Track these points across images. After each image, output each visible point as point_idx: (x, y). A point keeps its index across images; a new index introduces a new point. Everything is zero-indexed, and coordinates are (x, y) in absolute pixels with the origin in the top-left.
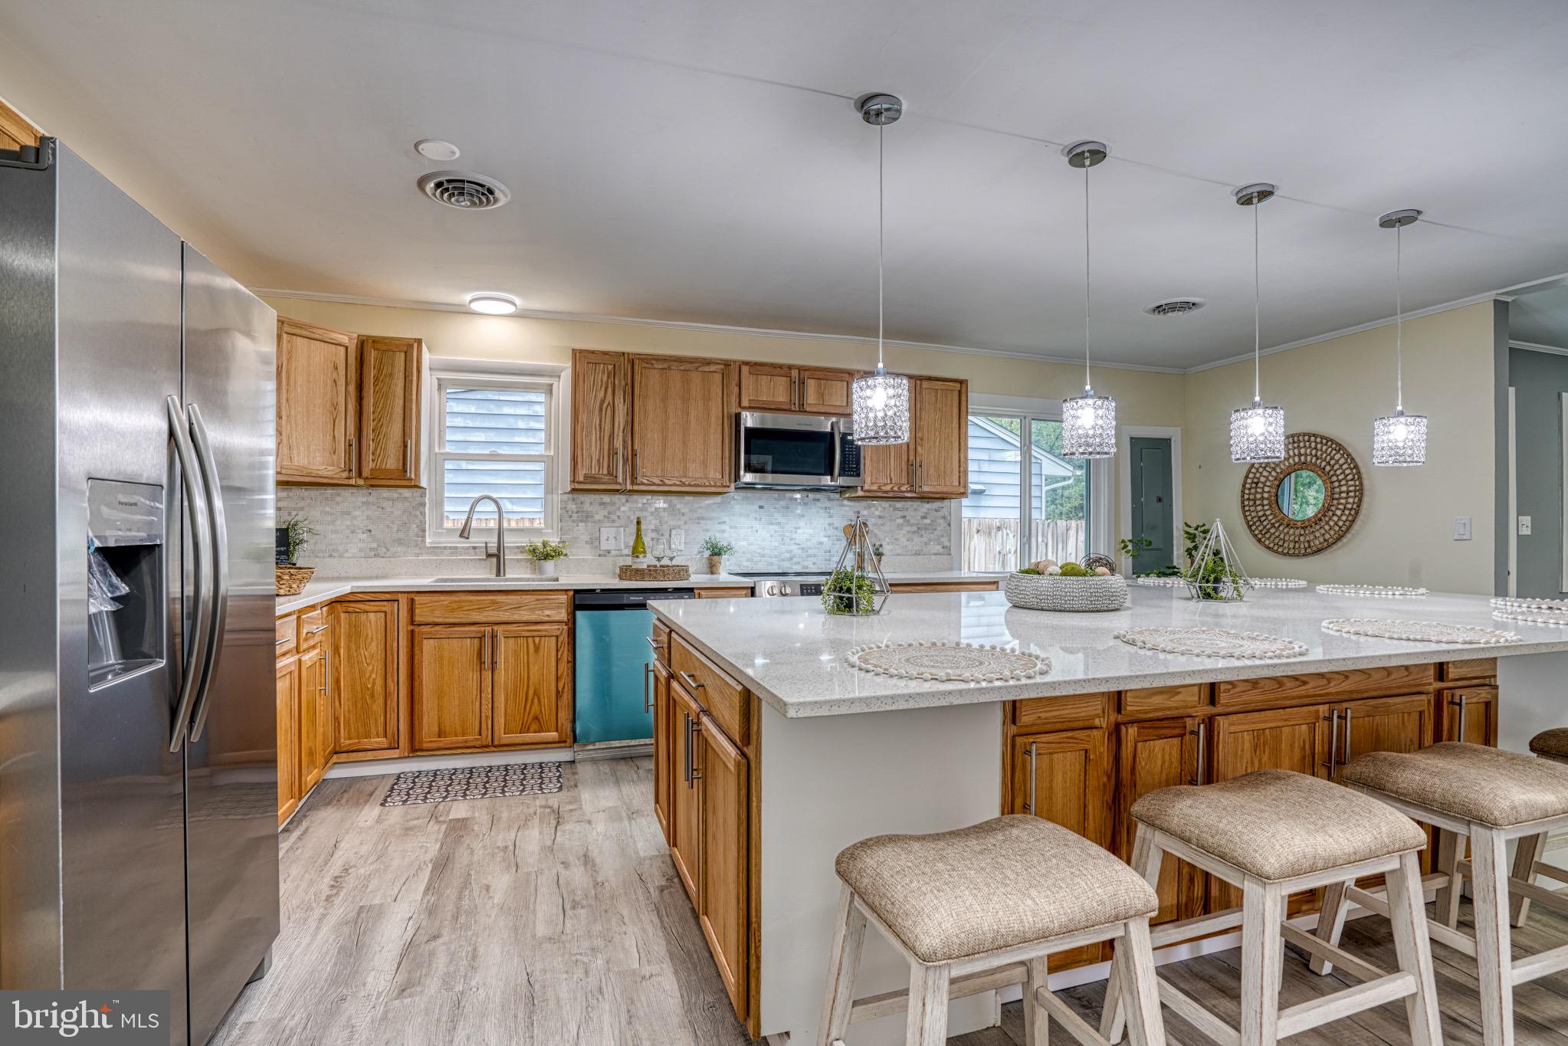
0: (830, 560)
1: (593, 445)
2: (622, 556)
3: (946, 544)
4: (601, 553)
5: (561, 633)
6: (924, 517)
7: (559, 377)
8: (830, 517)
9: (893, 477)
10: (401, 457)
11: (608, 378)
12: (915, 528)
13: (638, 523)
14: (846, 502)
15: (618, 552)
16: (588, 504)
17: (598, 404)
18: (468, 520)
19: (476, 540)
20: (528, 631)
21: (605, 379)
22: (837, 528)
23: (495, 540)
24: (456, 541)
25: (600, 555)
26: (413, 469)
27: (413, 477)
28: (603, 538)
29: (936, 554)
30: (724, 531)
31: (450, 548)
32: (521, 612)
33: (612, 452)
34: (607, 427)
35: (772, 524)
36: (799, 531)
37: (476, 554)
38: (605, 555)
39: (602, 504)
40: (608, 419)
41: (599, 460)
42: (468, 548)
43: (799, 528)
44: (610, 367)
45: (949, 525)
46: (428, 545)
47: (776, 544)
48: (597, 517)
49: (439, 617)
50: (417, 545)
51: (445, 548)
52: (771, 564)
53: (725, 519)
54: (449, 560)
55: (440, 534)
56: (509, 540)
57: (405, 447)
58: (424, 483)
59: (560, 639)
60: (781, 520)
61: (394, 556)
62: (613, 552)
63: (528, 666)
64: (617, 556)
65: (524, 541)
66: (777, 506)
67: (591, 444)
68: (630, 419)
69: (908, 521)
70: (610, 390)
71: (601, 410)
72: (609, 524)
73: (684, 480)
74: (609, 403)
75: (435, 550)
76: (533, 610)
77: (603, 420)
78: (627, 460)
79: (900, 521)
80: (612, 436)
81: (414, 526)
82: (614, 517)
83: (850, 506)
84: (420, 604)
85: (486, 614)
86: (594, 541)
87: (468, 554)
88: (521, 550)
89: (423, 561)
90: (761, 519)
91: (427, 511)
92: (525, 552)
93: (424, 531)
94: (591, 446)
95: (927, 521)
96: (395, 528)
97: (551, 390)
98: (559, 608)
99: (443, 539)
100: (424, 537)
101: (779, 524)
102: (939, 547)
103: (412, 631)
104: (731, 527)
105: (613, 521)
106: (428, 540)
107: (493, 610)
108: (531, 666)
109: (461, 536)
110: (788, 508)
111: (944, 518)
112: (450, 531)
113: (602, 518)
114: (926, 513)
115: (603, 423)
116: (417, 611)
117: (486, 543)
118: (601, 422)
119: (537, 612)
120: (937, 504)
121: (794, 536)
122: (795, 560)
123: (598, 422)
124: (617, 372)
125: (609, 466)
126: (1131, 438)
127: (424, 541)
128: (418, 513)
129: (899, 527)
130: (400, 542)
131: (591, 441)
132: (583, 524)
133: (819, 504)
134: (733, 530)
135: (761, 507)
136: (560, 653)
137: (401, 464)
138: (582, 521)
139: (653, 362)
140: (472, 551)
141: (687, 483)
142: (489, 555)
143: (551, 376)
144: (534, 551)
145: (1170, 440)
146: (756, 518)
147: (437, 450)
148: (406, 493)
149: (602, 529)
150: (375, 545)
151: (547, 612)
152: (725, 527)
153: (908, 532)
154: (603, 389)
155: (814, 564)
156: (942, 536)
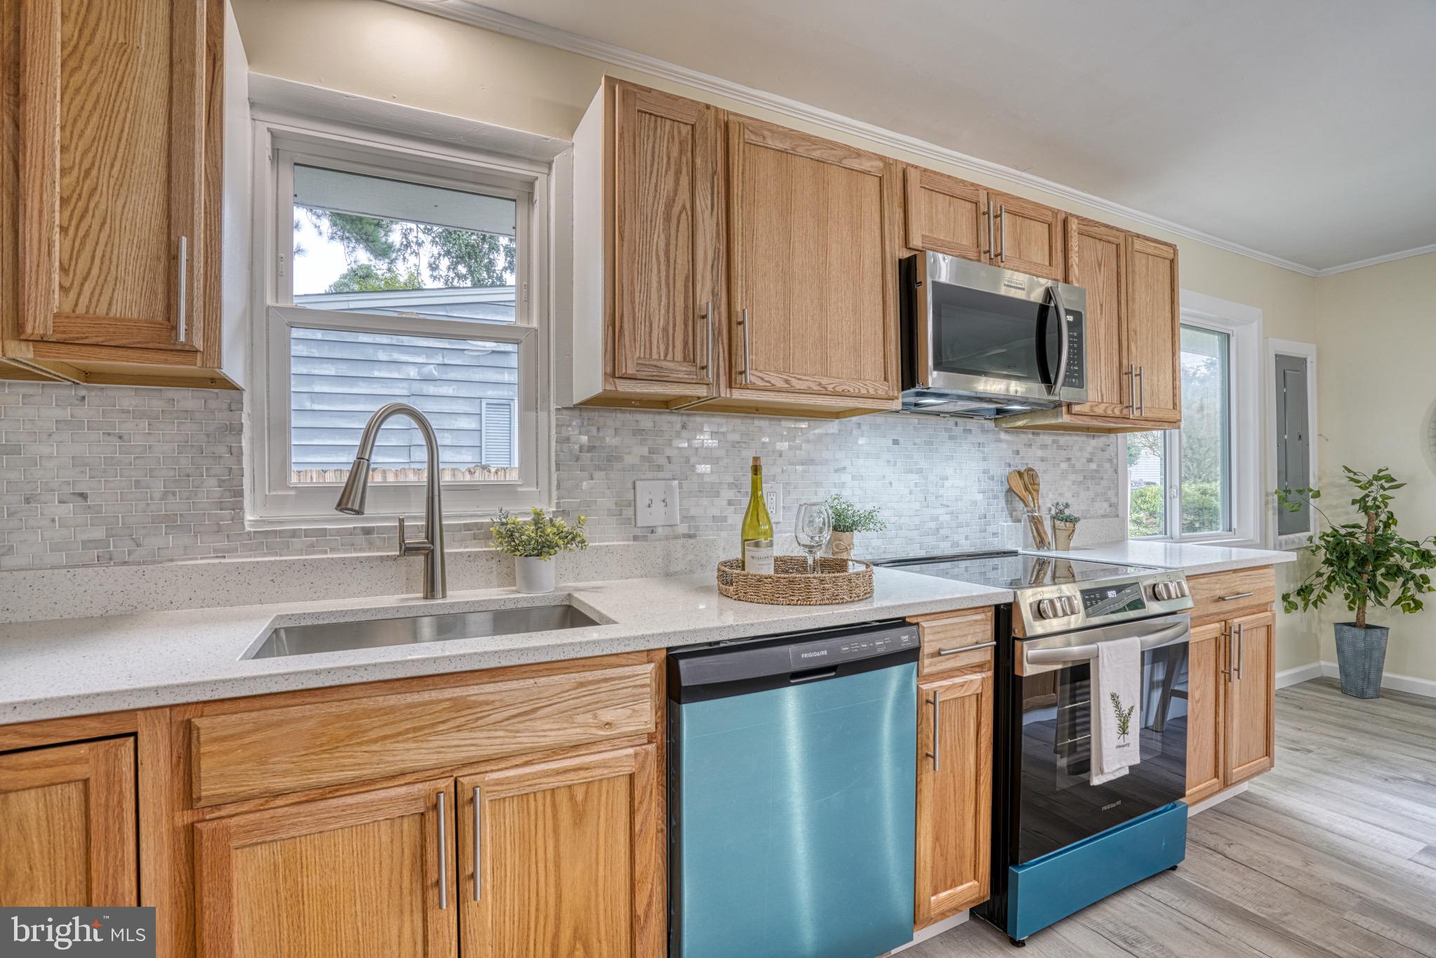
0: (985, 531)
1: (654, 296)
2: (676, 537)
3: (1114, 500)
4: (638, 532)
5: (643, 767)
6: (1090, 460)
7: (549, 165)
8: (984, 459)
9: (1104, 392)
10: (160, 288)
11: (681, 152)
12: (1080, 478)
13: (756, 470)
14: (1003, 436)
15: (668, 531)
16: (611, 432)
17: (662, 208)
18: (361, 466)
19: (380, 514)
20: (558, 772)
21: (675, 154)
22: (992, 478)
23: (421, 511)
24: (325, 517)
25: (635, 538)
26: (198, 324)
27: (199, 343)
28: (642, 501)
29: (1103, 516)
30: (843, 485)
31: (307, 533)
32: (539, 724)
33: (694, 316)
34: (682, 259)
35: (911, 472)
36: (947, 484)
37: (370, 545)
38: (645, 538)
39: (638, 432)
40: (683, 240)
41: (665, 330)
42: (352, 532)
43: (946, 478)
44: (685, 130)
45: (1116, 472)
46: (248, 529)
47: (916, 506)
48: (629, 460)
49: (285, 773)
50: (219, 530)
51: (294, 533)
52: (910, 541)
53: (846, 463)
54: (304, 564)
55: (281, 502)
56: (453, 513)
57: (172, 257)
58: (233, 367)
59: (639, 783)
60: (923, 464)
61: (155, 559)
62: (660, 530)
63: (557, 866)
64: (667, 538)
65: (486, 513)
66: (917, 441)
67: (649, 291)
68: (723, 248)
69: (1074, 466)
70: (685, 180)
71: (668, 219)
72: (650, 475)
73: (824, 381)
74: (684, 207)
75: (269, 539)
76: (568, 715)
77: (673, 241)
78: (720, 333)
79: (1064, 466)
80: (691, 279)
81: (213, 482)
82: (661, 460)
83: (1008, 442)
84: (215, 740)
85: (436, 742)
86: (625, 510)
87: (353, 546)
88: (479, 533)
89: (238, 568)
90: (895, 464)
91: (245, 444)
92: (488, 537)
93: (240, 494)
94: (649, 297)
95: (1093, 466)
96: (158, 487)
97: (531, 195)
98: (636, 699)
99: (286, 514)
100: (238, 507)
101: (920, 471)
102: (1106, 505)
103: (191, 829)
104: (854, 478)
105: (660, 468)
106: (249, 517)
107: (459, 728)
108: (565, 864)
109: (342, 506)
110: (931, 443)
111: (1110, 460)
112: (308, 494)
113: (637, 461)
114: (1091, 454)
115: (672, 248)
116: (206, 764)
117: (401, 521)
118: (668, 244)
119: (580, 719)
120: (1101, 441)
121: (941, 491)
122: (942, 532)
123: (662, 244)
124: (699, 141)
125: (686, 343)
126: (1276, 356)
127: (238, 518)
128: (222, 450)
129: (1064, 475)
130: (172, 523)
131: (648, 284)
132: (602, 474)
133: (971, 438)
134: (856, 483)
135: (896, 442)
136: (638, 819)
137: (160, 307)
138: (599, 468)
139: (766, 133)
140: (361, 539)
141: (830, 388)
142: (408, 550)
143: (531, 161)
144: (510, 535)
145: (1305, 360)
146: (888, 462)
147: (270, 301)
148: (187, 399)
149: (638, 483)
150: (99, 533)
151: (607, 715)
152: (846, 477)
153: (1074, 483)
154: (671, 173)
155: (967, 538)
156: (1109, 488)
